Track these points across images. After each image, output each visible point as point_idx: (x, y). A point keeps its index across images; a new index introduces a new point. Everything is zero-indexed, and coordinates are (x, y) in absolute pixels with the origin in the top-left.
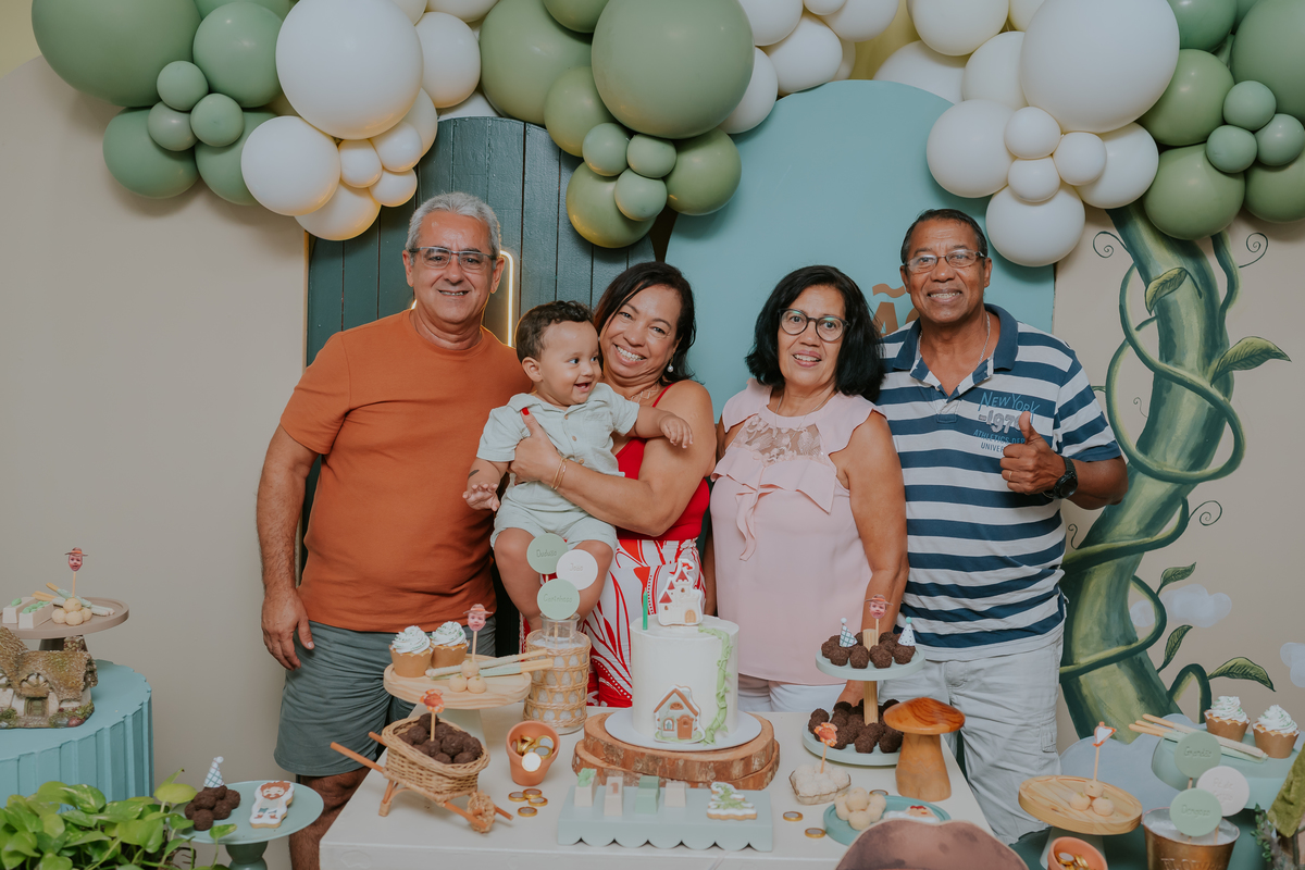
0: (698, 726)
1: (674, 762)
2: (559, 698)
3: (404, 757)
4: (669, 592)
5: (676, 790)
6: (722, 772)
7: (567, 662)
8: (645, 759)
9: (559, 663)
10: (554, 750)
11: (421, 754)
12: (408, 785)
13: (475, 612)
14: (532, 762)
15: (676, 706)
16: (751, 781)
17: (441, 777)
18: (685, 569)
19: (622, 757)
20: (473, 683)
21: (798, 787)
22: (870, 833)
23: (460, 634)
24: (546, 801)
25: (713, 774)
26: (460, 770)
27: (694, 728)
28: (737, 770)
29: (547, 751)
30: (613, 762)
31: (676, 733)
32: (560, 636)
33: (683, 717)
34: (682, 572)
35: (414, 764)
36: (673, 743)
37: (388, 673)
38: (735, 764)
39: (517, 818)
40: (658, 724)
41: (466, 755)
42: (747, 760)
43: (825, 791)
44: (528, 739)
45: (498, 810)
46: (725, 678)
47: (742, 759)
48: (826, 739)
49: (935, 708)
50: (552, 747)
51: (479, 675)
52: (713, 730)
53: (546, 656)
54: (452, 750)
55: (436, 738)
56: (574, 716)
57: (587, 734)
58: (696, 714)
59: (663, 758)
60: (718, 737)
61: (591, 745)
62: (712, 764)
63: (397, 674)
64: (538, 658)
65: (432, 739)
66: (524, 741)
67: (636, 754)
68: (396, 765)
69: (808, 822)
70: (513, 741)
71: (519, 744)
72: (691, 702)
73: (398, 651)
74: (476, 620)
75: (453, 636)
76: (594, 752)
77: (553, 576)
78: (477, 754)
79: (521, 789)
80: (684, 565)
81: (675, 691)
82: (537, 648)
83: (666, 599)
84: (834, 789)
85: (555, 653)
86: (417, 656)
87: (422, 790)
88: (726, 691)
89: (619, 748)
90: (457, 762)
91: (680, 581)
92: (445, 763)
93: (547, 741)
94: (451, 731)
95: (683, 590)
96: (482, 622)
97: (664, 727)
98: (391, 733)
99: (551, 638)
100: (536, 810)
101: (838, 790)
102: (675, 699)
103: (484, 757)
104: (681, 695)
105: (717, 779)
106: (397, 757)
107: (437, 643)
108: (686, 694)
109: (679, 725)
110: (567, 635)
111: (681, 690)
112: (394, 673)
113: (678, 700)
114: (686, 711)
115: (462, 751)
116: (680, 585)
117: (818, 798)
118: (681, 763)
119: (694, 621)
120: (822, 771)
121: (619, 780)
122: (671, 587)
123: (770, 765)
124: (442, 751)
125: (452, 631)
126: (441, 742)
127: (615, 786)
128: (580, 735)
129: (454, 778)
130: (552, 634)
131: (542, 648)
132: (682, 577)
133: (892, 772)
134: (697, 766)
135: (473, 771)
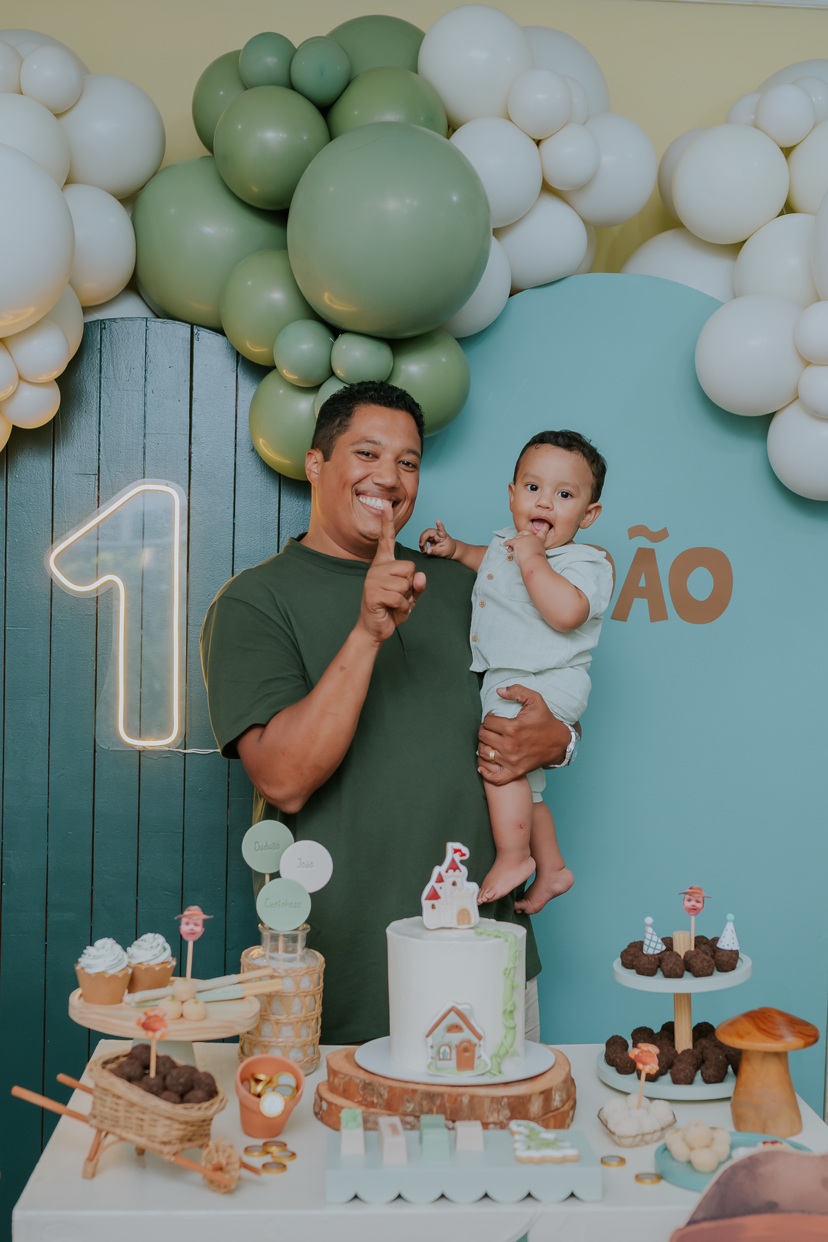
0: (482, 1052)
1: (456, 1099)
2: (287, 1032)
3: (119, 1097)
4: (437, 886)
5: (469, 1131)
6: (518, 1108)
7: (297, 984)
8: (417, 1097)
9: (287, 985)
10: (297, 1088)
11: (142, 1092)
12: (124, 1134)
13: (189, 917)
14: (272, 1105)
15: (454, 1028)
16: (552, 1122)
17: (168, 1122)
18: (457, 857)
19: (386, 1096)
20: (189, 1008)
21: (611, 1126)
22: (734, 1169)
23: (165, 949)
24: (293, 1155)
25: (507, 1112)
26: (193, 1112)
27: (477, 1055)
28: (535, 1107)
29: (290, 1091)
30: (372, 1105)
31: (454, 1063)
32: (286, 951)
33: (462, 1042)
34: (453, 860)
35: (132, 1105)
36: (452, 1075)
37: (75, 998)
38: (533, 1099)
39: (266, 1176)
40: (431, 1052)
41: (199, 1094)
42: (547, 1094)
43: (647, 1129)
44: (262, 1077)
45: (244, 1166)
46: (513, 988)
47: (542, 1093)
48: (644, 1064)
49: (778, 1019)
50: (293, 1084)
51: (194, 998)
52: (500, 1057)
53: (272, 977)
54: (180, 1088)
55: (157, 1073)
56: (305, 1055)
57: (332, 1072)
58: (480, 1038)
59: (441, 1095)
60: (504, 1068)
61: (341, 1086)
62: (506, 1100)
63: (86, 1000)
64: (260, 979)
65: (153, 1073)
66: (258, 1081)
67: (405, 1091)
68: (107, 1110)
69: (633, 1167)
70: (244, 1080)
71: (253, 1083)
72: (473, 1022)
73: (87, 970)
74: (191, 926)
75: (156, 951)
76: (346, 1093)
77: (275, 875)
78: (212, 1093)
79: (260, 1142)
80: (456, 851)
81: (452, 1009)
82: (259, 968)
83: (434, 896)
84: (657, 1126)
85: (283, 974)
86: (114, 977)
87: (143, 1142)
88: (514, 1005)
89: (381, 1085)
90: (189, 1101)
91: (451, 871)
92: (175, 1102)
93: (287, 1079)
94: (174, 1065)
95: (454, 884)
96: (199, 930)
97: (439, 1057)
98: (99, 1067)
99: (274, 955)
100: (284, 1167)
101: (662, 1129)
102: (453, 1019)
103: (220, 1096)
104: (460, 1014)
105: (511, 1118)
106: (109, 1099)
107: (134, 962)
108: (466, 1013)
109: (458, 1053)
110: (294, 951)
111: (460, 1007)
112: (82, 1000)
113: (457, 1020)
114: (466, 1034)
115: (192, 1088)
116: (450, 876)
117: (641, 1139)
118: (465, 1100)
119: (469, 923)
120: (639, 1106)
121: (396, 1120)
122: (440, 880)
123: (571, 1103)
124: (165, 1088)
125: (155, 944)
126: (164, 1078)
127: (394, 1128)
128: (321, 1075)
129: (186, 1123)
130: (276, 950)
131: (265, 967)
132: (453, 866)
133: (727, 1106)
134: (487, 1103)
135: (210, 1113)
